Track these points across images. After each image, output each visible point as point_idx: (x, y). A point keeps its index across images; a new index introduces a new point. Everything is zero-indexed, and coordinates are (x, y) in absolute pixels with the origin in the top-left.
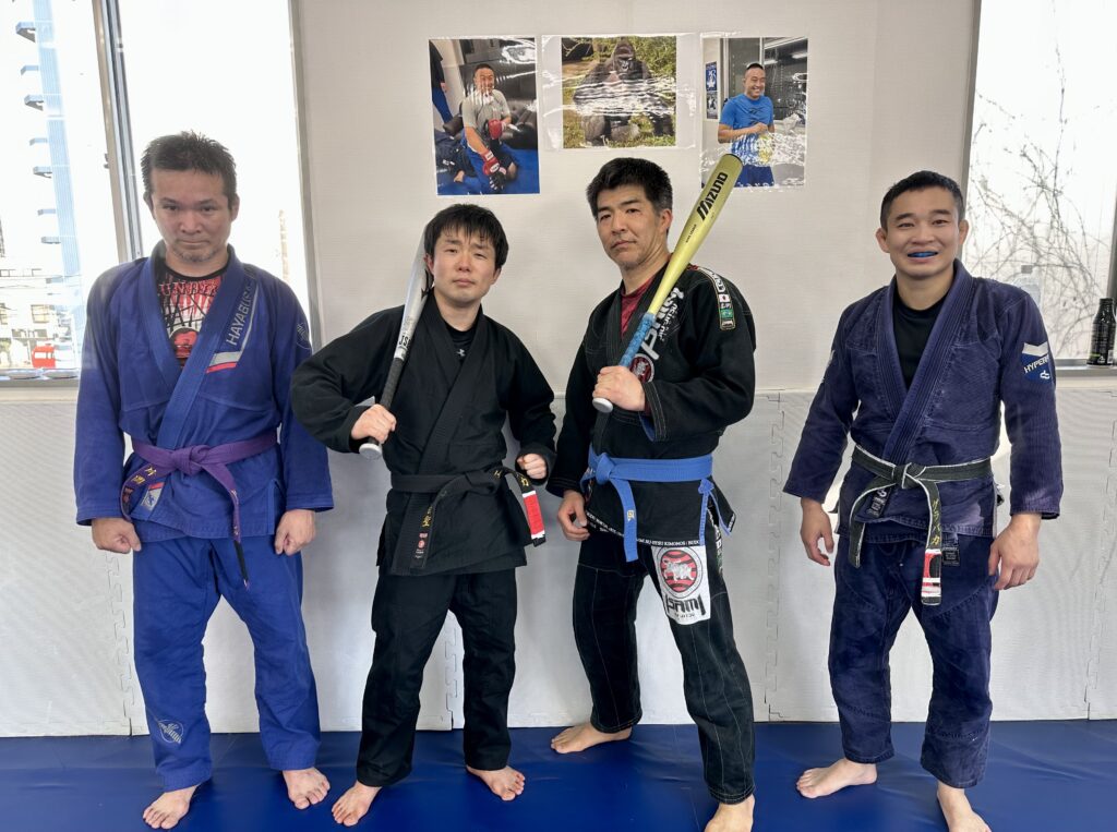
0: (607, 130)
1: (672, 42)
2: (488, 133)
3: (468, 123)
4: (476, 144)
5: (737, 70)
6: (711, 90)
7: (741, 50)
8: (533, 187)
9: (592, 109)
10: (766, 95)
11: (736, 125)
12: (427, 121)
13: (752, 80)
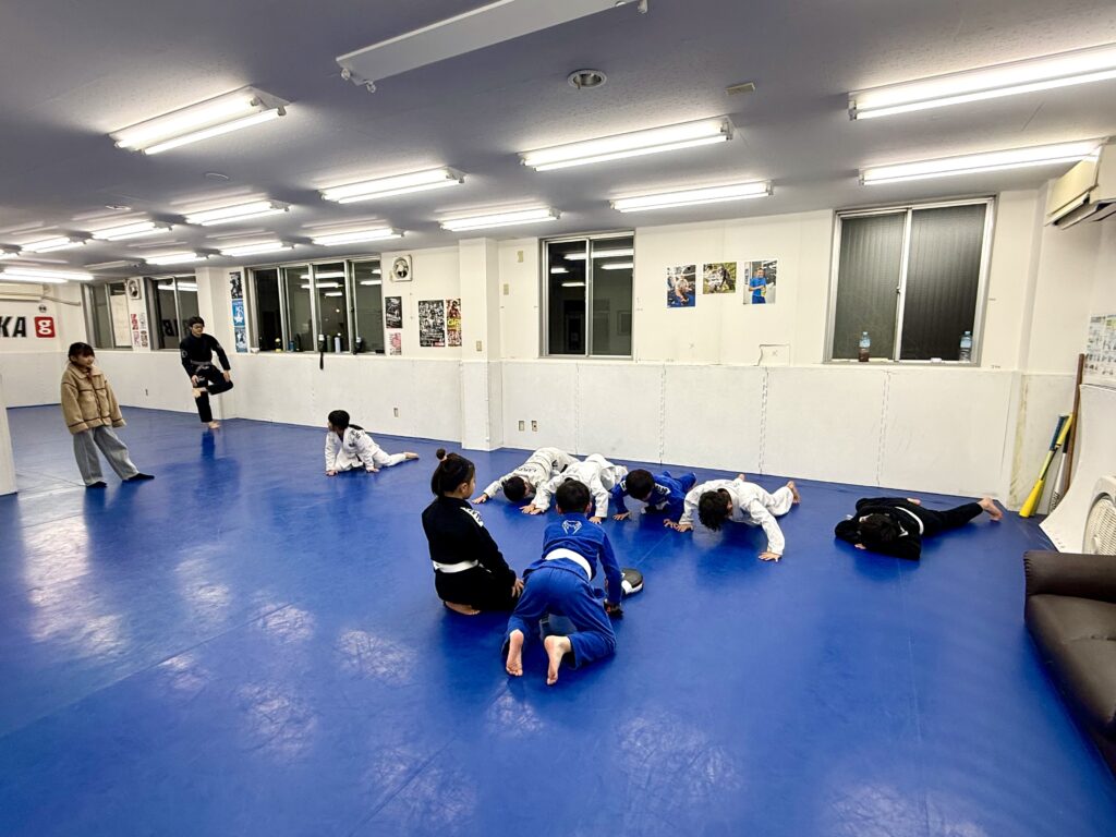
0: (715, 289)
1: (735, 264)
2: (682, 292)
3: (677, 288)
4: (678, 294)
5: (755, 270)
6: (747, 277)
7: (756, 265)
8: (694, 305)
9: (711, 284)
10: (764, 276)
11: (754, 286)
12: (667, 289)
13: (759, 273)
